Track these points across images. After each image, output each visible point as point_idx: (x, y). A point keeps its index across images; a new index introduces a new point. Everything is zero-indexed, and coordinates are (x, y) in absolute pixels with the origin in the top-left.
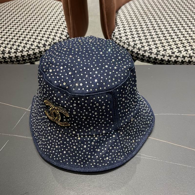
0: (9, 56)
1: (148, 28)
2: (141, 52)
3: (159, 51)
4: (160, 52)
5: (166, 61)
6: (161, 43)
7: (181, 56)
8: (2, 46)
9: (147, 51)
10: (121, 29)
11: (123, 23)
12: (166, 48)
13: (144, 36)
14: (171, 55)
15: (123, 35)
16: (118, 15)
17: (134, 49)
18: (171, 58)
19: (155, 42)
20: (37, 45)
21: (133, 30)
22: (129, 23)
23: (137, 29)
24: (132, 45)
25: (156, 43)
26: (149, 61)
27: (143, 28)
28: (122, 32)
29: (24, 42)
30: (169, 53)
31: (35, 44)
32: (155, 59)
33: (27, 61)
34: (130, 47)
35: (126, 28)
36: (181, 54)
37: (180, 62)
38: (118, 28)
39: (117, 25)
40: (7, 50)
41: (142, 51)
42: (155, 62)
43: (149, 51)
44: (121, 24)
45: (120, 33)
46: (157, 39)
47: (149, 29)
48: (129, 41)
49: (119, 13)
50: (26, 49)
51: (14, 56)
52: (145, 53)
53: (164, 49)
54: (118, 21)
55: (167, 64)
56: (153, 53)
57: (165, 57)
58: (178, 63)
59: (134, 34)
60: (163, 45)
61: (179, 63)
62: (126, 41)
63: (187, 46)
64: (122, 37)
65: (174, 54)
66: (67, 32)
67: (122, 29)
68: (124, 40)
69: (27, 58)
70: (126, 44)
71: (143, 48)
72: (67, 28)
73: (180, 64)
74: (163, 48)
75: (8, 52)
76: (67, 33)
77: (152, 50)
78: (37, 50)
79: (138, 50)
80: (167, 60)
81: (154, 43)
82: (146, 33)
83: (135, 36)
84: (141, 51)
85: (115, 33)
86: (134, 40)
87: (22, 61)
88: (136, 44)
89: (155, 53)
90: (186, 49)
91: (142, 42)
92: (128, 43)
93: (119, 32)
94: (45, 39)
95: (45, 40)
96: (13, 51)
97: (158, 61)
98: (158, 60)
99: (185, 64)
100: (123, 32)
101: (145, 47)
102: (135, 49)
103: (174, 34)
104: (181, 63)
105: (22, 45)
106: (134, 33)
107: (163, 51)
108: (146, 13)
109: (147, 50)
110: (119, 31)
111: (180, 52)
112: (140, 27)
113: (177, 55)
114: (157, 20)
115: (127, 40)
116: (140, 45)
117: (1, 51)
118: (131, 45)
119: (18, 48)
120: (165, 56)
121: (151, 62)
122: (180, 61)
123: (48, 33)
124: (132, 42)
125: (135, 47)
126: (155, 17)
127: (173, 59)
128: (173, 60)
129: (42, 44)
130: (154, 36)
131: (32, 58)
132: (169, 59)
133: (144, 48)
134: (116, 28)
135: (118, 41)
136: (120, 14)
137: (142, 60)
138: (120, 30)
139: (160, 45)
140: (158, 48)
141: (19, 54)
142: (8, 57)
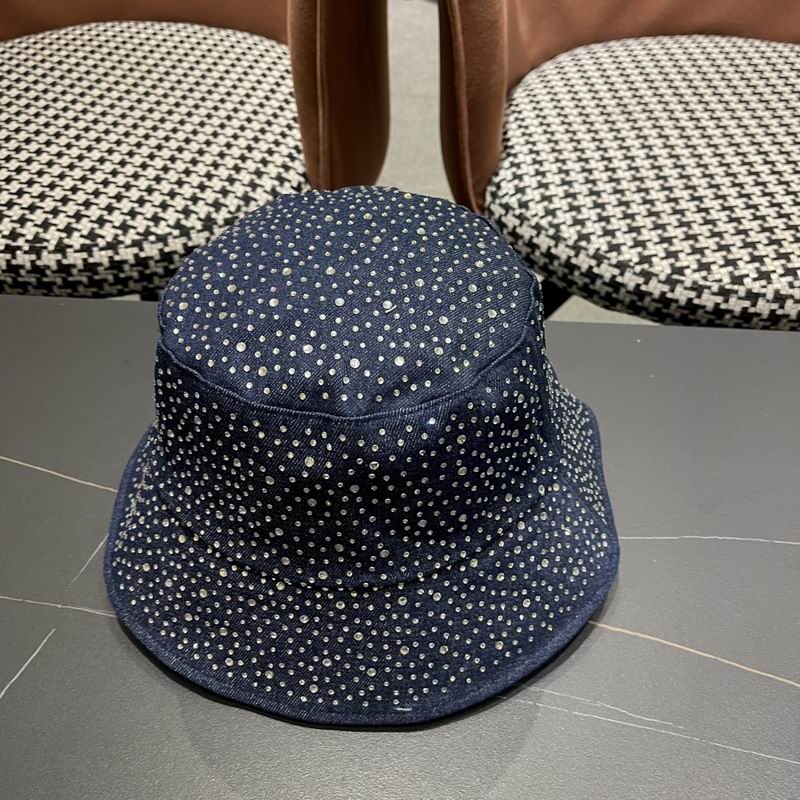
0: (59, 262)
1: (637, 169)
2: (606, 271)
3: (680, 271)
4: (683, 275)
5: (707, 312)
6: (688, 237)
7: (770, 296)
8: (32, 221)
9: (633, 267)
10: (524, 169)
11: (534, 144)
12: (710, 257)
13: (621, 203)
14: (728, 287)
15: (533, 194)
16: (513, 108)
17: (577, 255)
18: (726, 301)
19: (665, 230)
20: (179, 220)
21: (573, 176)
22: (557, 148)
23: (590, 171)
24: (570, 238)
25: (666, 235)
26: (639, 307)
27: (614, 170)
28: (530, 181)
29: (126, 205)
30: (720, 281)
31: (171, 216)
32: (663, 300)
33: (132, 285)
34: (561, 246)
35: (546, 167)
36: (770, 286)
37: (765, 316)
38: (513, 165)
39: (508, 150)
40: (52, 236)
41: (610, 265)
42: (662, 311)
43: (638, 269)
44: (525, 149)
45: (522, 185)
46: (673, 220)
47: (638, 175)
48: (556, 221)
49: (515, 103)
50: (132, 235)
51: (80, 264)
52: (622, 274)
53: (698, 261)
54: (514, 136)
55: (710, 324)
56: (657, 275)
57: (706, 295)
58: (755, 320)
59: (580, 193)
60: (698, 246)
61: (761, 323)
62: (544, 222)
63: (793, 253)
64: (531, 204)
65: (742, 284)
66: (301, 170)
67: (528, 169)
68: (536, 215)
69: (135, 275)
70: (543, 232)
71: (614, 254)
72: (302, 156)
73: (765, 328)
74: (698, 256)
75: (56, 246)
76: (304, 175)
77: (651, 265)
78: (177, 240)
79: (593, 262)
80: (710, 306)
81: (659, 236)
82: (628, 190)
83: (585, 201)
84: (604, 266)
85: (498, 186)
86: (580, 217)
87: (111, 285)
88: (586, 237)
89: (663, 277)
90: (790, 266)
91: (610, 227)
92: (552, 231)
93: (516, 182)
94: (210, 196)
95: (210, 201)
96: (76, 241)
97: (676, 311)
98: (674, 306)
99: (785, 325)
100: (535, 185)
101: (623, 248)
102: (582, 256)
103: (740, 202)
104: (768, 324)
105: (117, 218)
106: (577, 188)
107: (695, 271)
108: (625, 106)
109: (631, 264)
110: (516, 177)
111: (765, 276)
112: (601, 165)
113: (755, 291)
114: (672, 141)
115: (549, 218)
116: (602, 240)
117: (27, 241)
118: (565, 240)
119: (98, 231)
120: (706, 291)
121: (644, 313)
122: (766, 313)
123: (223, 173)
124: (570, 226)
125: (582, 248)
126: (662, 128)
127: (736, 305)
128: (738, 309)
129: (199, 219)
130: (659, 207)
131: (155, 274)
132: (719, 304)
133: (619, 253)
134: (506, 164)
135: (511, 221)
136: (522, 107)
137: (607, 304)
138: (519, 172)
139: (686, 246)
140: (677, 259)
141: (102, 256)
142: (54, 267)
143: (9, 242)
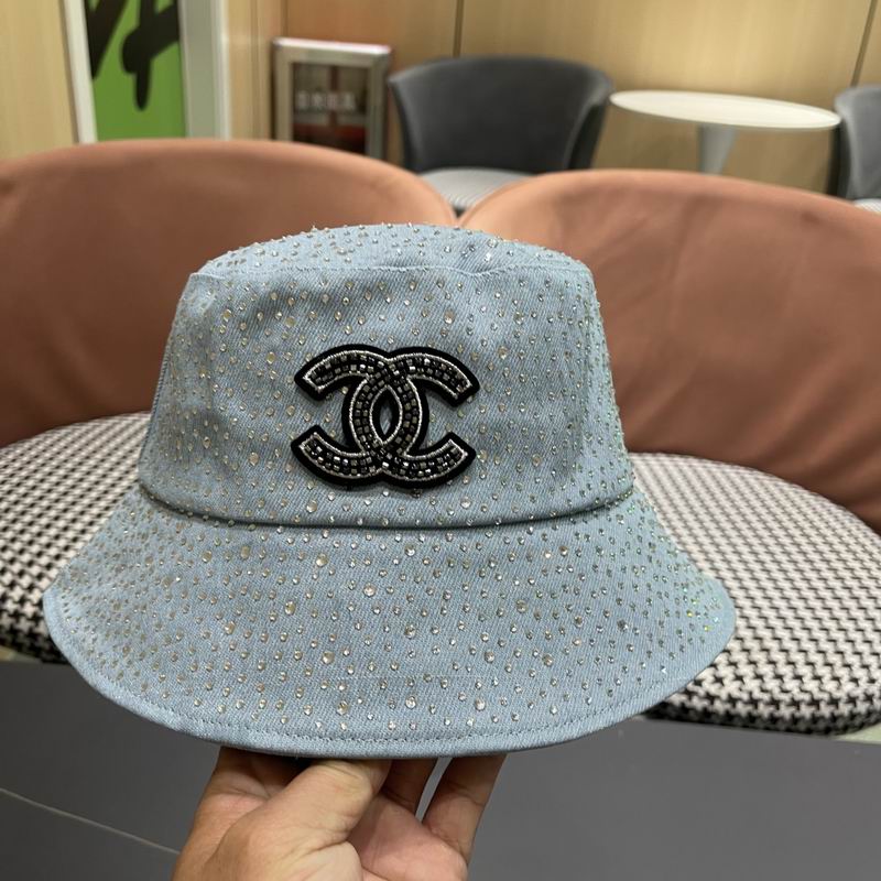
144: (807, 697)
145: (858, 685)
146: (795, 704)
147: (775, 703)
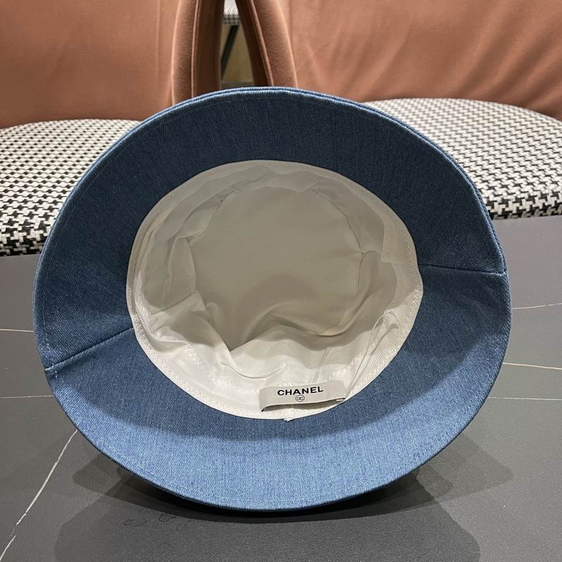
0: (41, 235)
8: (22, 214)
40: (36, 221)
75: (39, 226)
142: (39, 238)
143: (9, 227)
144: (526, 196)
145: (558, 185)
146: (518, 200)
147: (505, 202)
